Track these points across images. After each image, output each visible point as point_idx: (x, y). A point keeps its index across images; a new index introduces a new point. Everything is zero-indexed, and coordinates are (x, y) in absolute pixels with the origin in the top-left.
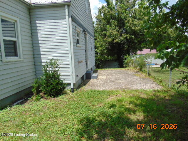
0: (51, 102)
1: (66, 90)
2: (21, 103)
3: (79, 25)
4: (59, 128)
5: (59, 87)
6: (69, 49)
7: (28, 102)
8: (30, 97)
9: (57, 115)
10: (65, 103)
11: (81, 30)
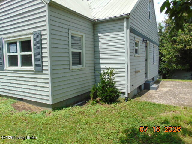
0: (104, 108)
1: (119, 98)
2: (81, 105)
3: (138, 35)
4: (105, 131)
5: (113, 95)
6: (126, 59)
7: (86, 104)
8: (88, 101)
9: (107, 120)
10: (117, 111)
11: (140, 40)
